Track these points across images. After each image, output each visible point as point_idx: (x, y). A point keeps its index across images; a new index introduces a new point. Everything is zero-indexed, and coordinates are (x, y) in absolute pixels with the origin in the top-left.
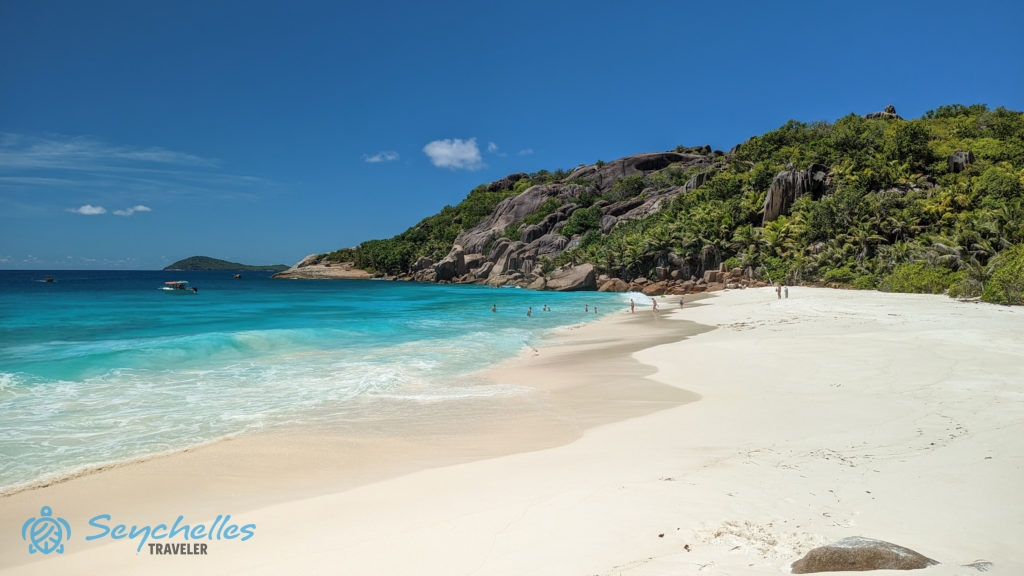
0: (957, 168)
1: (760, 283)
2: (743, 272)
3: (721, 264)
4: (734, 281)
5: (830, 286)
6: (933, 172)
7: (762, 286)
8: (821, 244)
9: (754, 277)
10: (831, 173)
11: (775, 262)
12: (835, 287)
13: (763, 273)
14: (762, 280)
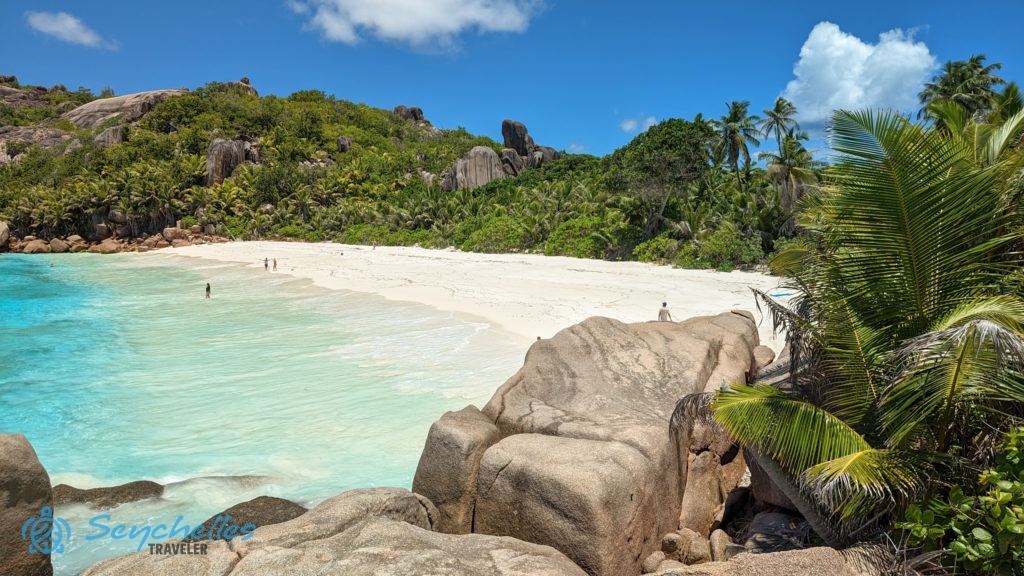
0: (343, 149)
1: (222, 239)
2: (203, 230)
3: (179, 222)
4: (196, 238)
5: (286, 240)
6: (329, 151)
7: (225, 242)
8: (269, 206)
9: (216, 233)
10: (255, 144)
11: (234, 220)
12: (290, 241)
13: (224, 231)
14: (225, 236)
